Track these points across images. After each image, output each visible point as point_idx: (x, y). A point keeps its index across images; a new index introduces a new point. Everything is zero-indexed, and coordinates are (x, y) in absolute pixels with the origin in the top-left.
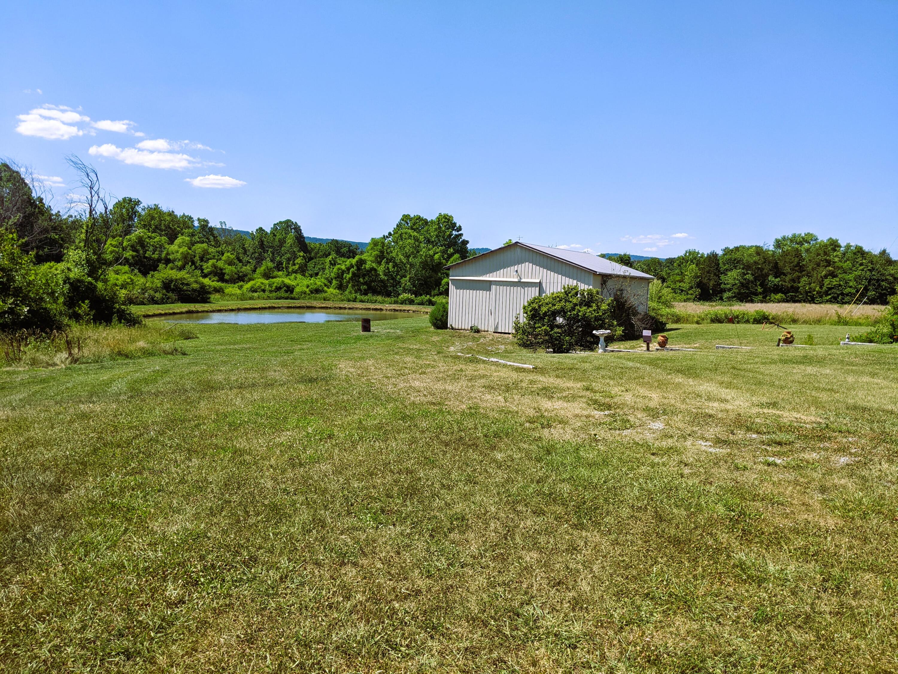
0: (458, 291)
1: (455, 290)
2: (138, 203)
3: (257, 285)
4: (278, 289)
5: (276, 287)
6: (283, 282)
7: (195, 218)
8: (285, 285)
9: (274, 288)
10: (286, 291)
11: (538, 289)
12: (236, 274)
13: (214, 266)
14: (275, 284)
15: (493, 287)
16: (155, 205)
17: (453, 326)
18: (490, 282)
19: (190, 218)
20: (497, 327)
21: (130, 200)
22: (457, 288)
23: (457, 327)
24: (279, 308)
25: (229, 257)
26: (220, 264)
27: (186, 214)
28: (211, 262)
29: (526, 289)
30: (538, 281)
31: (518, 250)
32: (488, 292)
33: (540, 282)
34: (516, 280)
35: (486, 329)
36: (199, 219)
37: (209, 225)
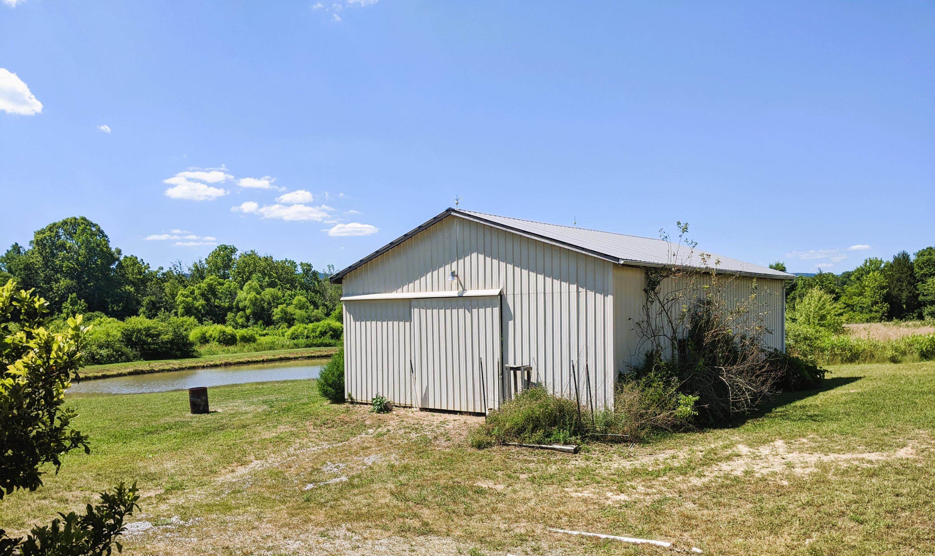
0: (358, 323)
1: (353, 323)
2: (233, 250)
3: (299, 331)
4: (323, 334)
5: (321, 331)
6: (329, 325)
7: (298, 263)
8: (331, 329)
9: (318, 333)
10: (332, 337)
11: (497, 310)
12: (307, 319)
13: (283, 311)
14: (320, 329)
15: (416, 312)
16: (251, 251)
17: (354, 396)
18: (410, 303)
19: (293, 263)
20: (425, 398)
21: (226, 248)
22: (356, 320)
23: (359, 401)
24: (296, 359)
25: (300, 300)
26: (290, 309)
27: (289, 259)
28: (280, 307)
29: (475, 311)
30: (496, 292)
31: (457, 228)
32: (408, 324)
33: (501, 295)
34: (455, 293)
35: (408, 403)
36: (301, 264)
37: (313, 270)
